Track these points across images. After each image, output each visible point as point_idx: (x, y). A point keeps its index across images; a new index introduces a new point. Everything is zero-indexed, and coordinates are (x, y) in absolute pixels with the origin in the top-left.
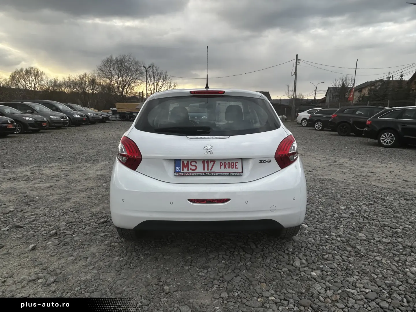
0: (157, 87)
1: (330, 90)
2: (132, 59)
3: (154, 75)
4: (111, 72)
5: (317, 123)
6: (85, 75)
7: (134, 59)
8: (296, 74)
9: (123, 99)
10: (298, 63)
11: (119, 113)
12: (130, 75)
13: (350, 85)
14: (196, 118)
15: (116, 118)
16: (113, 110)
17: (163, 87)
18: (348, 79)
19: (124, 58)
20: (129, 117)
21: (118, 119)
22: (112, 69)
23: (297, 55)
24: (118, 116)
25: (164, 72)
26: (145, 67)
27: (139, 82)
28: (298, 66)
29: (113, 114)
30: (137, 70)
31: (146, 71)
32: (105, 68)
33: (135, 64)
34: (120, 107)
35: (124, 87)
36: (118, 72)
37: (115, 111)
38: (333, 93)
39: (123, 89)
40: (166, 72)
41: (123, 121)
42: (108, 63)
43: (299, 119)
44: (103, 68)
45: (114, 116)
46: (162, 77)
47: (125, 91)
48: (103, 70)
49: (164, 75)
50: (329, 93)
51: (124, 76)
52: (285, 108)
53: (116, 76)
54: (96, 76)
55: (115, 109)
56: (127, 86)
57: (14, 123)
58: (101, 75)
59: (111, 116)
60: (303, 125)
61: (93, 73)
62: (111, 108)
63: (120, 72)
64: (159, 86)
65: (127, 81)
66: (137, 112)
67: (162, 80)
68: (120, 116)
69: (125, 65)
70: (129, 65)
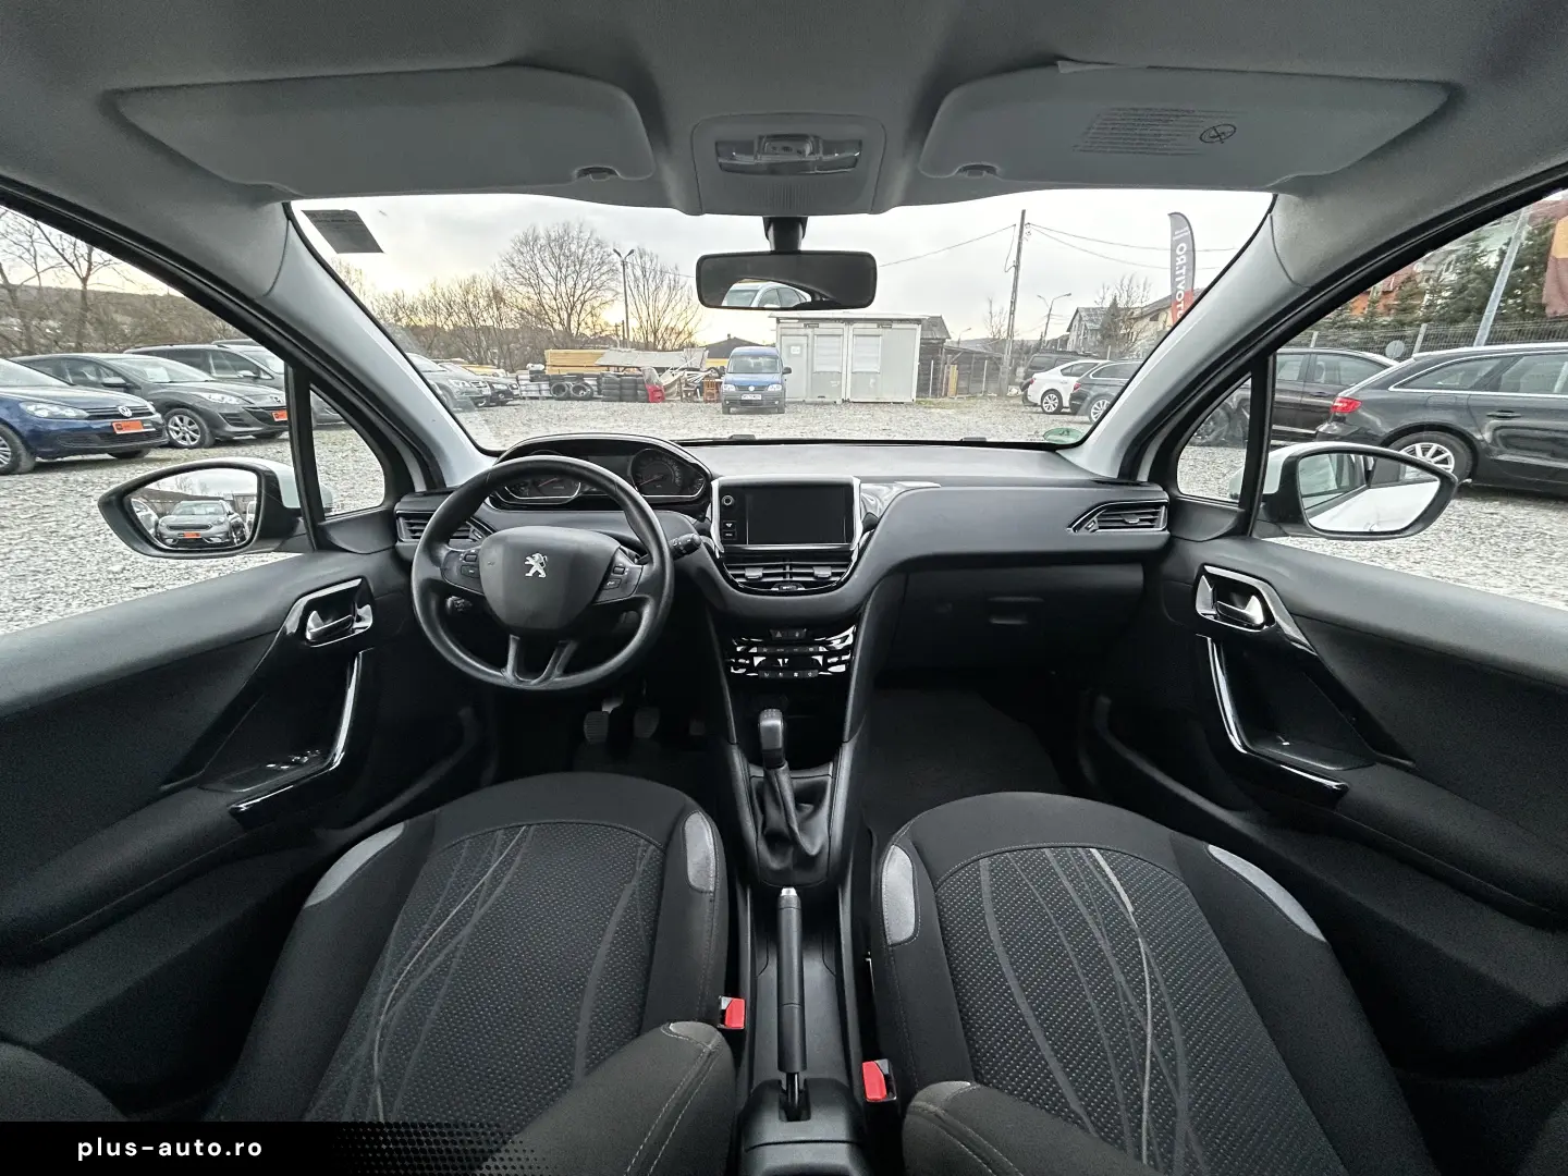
0: (655, 308)
1: (1080, 317)
2: (586, 237)
3: (645, 276)
4: (535, 270)
5: (1099, 405)
6: (474, 281)
7: (592, 236)
8: (1017, 267)
9: (569, 340)
10: (1024, 235)
11: (549, 379)
12: (585, 276)
13: (1139, 300)
14: (752, 389)
15: (540, 391)
16: (533, 369)
17: (669, 309)
18: (1134, 284)
20: (574, 389)
21: (545, 394)
22: (538, 262)
23: (1024, 212)
24: (545, 386)
26: (619, 254)
27: (609, 296)
28: (1024, 243)
29: (532, 380)
30: (602, 264)
31: (624, 264)
32: (521, 258)
33: (597, 245)
34: (559, 361)
35: (572, 309)
36: (554, 270)
37: (538, 372)
38: (1088, 325)
39: (569, 316)
40: (676, 268)
41: (559, 399)
42: (526, 243)
43: (1035, 394)
44: (516, 259)
45: (533, 387)
46: (666, 282)
47: (576, 319)
48: (516, 262)
49: (672, 276)
50: (1076, 323)
51: (569, 279)
52: (985, 359)
53: (550, 280)
54: (500, 283)
55: (541, 367)
56: (579, 306)
57: (151, 414)
58: (510, 277)
59: (523, 388)
60: (1046, 409)
61: (491, 272)
62: (529, 365)
63: (560, 269)
64: (660, 305)
65: (578, 292)
66: (597, 376)
67: (665, 287)
68: (550, 385)
69: (569, 250)
70: (581, 251)
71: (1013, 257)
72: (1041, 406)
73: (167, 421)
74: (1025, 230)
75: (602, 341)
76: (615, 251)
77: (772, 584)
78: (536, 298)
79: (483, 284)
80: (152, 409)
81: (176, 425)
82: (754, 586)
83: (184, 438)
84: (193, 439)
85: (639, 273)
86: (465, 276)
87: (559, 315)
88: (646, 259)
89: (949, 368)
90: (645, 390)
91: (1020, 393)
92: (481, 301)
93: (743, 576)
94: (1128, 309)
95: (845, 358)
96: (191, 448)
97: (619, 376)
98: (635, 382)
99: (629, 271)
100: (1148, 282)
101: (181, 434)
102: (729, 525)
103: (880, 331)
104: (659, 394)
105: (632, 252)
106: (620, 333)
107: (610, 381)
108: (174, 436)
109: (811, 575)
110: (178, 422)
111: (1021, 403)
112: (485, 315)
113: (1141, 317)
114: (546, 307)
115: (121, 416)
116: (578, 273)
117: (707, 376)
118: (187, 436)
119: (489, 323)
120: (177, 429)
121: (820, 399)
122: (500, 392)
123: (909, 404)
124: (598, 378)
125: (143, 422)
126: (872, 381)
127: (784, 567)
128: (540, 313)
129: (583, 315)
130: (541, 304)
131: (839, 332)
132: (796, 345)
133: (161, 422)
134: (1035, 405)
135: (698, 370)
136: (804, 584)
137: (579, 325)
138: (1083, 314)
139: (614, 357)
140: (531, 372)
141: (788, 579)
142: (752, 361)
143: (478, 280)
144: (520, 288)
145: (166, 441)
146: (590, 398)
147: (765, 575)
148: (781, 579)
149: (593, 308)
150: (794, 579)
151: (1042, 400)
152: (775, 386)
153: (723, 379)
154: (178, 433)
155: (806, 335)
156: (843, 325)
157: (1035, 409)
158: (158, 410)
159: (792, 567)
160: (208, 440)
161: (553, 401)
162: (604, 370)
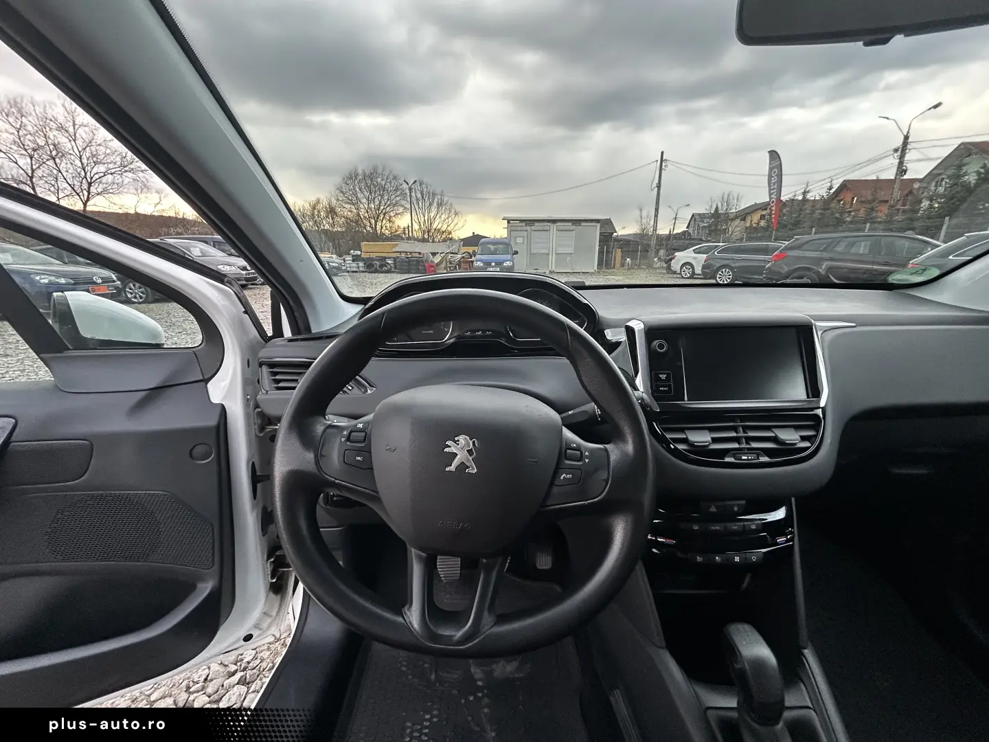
0: (429, 216)
1: (696, 219)
2: (387, 173)
3: (423, 197)
4: (355, 194)
6: (318, 201)
7: (390, 172)
8: (659, 187)
9: (376, 237)
10: (663, 167)
11: (363, 260)
12: (386, 198)
13: (734, 208)
14: (493, 264)
15: (358, 267)
16: (354, 254)
18: (731, 198)
19: (375, 169)
20: (379, 266)
21: (361, 269)
22: (358, 190)
23: (662, 153)
24: (361, 264)
25: (438, 191)
26: (407, 184)
27: (401, 210)
28: (663, 172)
29: (353, 261)
30: (396, 190)
31: (410, 189)
32: (347, 186)
33: (393, 179)
34: (369, 249)
35: (378, 218)
36: (367, 194)
37: (357, 255)
38: (700, 224)
39: (376, 222)
40: (442, 192)
41: (369, 272)
42: (351, 178)
43: (675, 265)
44: (344, 188)
45: (354, 265)
46: (436, 200)
47: (380, 224)
48: (344, 190)
49: (439, 197)
50: (692, 222)
51: (376, 200)
52: (639, 245)
53: (364, 200)
54: (334, 202)
55: (359, 253)
56: (382, 216)
57: (114, 281)
58: (341, 199)
59: (348, 265)
60: (684, 276)
61: (329, 196)
62: (352, 251)
63: (371, 193)
64: (432, 215)
65: (382, 208)
66: (393, 258)
67: (435, 204)
68: (365, 264)
69: (377, 182)
70: (384, 182)
71: (656, 181)
72: (680, 274)
73: (125, 287)
74: (664, 164)
75: (395, 237)
76: (405, 181)
77: (726, 452)
78: (355, 211)
79: (324, 204)
80: (115, 278)
81: (131, 289)
82: (701, 454)
83: (135, 297)
84: (141, 297)
85: (419, 195)
86: (313, 199)
87: (370, 222)
88: (424, 186)
89: (616, 250)
90: (424, 266)
91: (665, 265)
92: (322, 213)
93: (685, 441)
94: (727, 213)
95: (551, 244)
96: (139, 303)
97: (407, 258)
98: (418, 261)
99: (413, 194)
100: (740, 197)
101: (134, 295)
102: (663, 377)
103: (573, 227)
104: (433, 269)
105: (415, 182)
106: (407, 232)
107: (403, 261)
108: (129, 296)
109: (775, 439)
110: (132, 287)
111: (665, 271)
112: (324, 222)
113: (736, 217)
114: (362, 217)
115: (95, 283)
116: (382, 196)
117: (463, 257)
118: (138, 296)
119: (327, 227)
120: (131, 291)
121: (535, 271)
122: (334, 267)
123: (593, 273)
124: (395, 259)
125: (109, 286)
126: (568, 259)
127: (735, 429)
128: (358, 221)
129: (384, 222)
130: (359, 215)
131: (547, 228)
132: (520, 237)
133: (120, 286)
134: (675, 273)
135: (457, 254)
136: (766, 452)
137: (382, 227)
138: (697, 217)
139: (403, 246)
140: (353, 256)
141: (744, 446)
142: (492, 247)
143: (321, 201)
144: (346, 206)
145: (123, 298)
146: (389, 272)
147: (715, 440)
148: (736, 445)
149: (390, 217)
150: (755, 445)
151: (681, 269)
152: (508, 262)
153: (473, 259)
154: (131, 294)
155: (526, 231)
156: (550, 224)
157: (675, 276)
158: (119, 280)
159: (745, 429)
160: (150, 298)
161: (367, 274)
162: (398, 255)
